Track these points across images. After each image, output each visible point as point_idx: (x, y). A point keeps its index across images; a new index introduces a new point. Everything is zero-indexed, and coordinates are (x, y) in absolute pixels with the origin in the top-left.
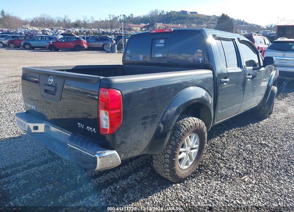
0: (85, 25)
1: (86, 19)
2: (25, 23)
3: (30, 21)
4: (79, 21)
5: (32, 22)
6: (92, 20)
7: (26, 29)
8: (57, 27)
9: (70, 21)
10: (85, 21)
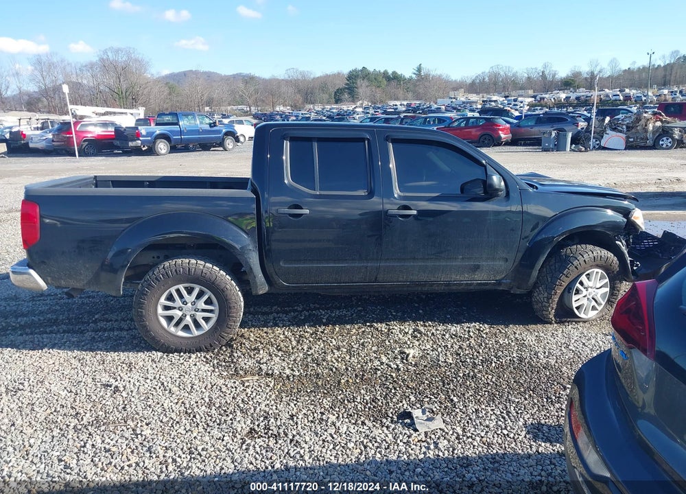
0: (590, 82)
1: (596, 66)
2: (457, 86)
3: (469, 81)
4: (577, 75)
5: (473, 83)
6: (612, 69)
7: (454, 100)
8: (521, 92)
9: (554, 76)
10: (592, 73)
